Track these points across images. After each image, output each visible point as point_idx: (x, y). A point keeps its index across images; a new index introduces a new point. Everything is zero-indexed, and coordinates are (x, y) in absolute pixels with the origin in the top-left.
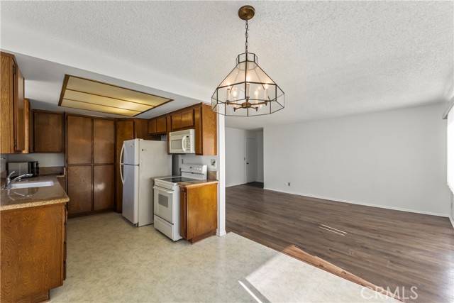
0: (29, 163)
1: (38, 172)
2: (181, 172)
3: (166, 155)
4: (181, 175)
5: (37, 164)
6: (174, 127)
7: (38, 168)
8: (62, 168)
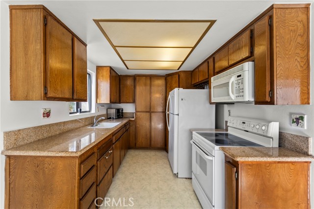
0: (116, 109)
1: (122, 115)
2: (227, 127)
3: (208, 105)
4: (227, 130)
5: (122, 110)
6: (217, 70)
7: (122, 113)
8: (133, 113)
